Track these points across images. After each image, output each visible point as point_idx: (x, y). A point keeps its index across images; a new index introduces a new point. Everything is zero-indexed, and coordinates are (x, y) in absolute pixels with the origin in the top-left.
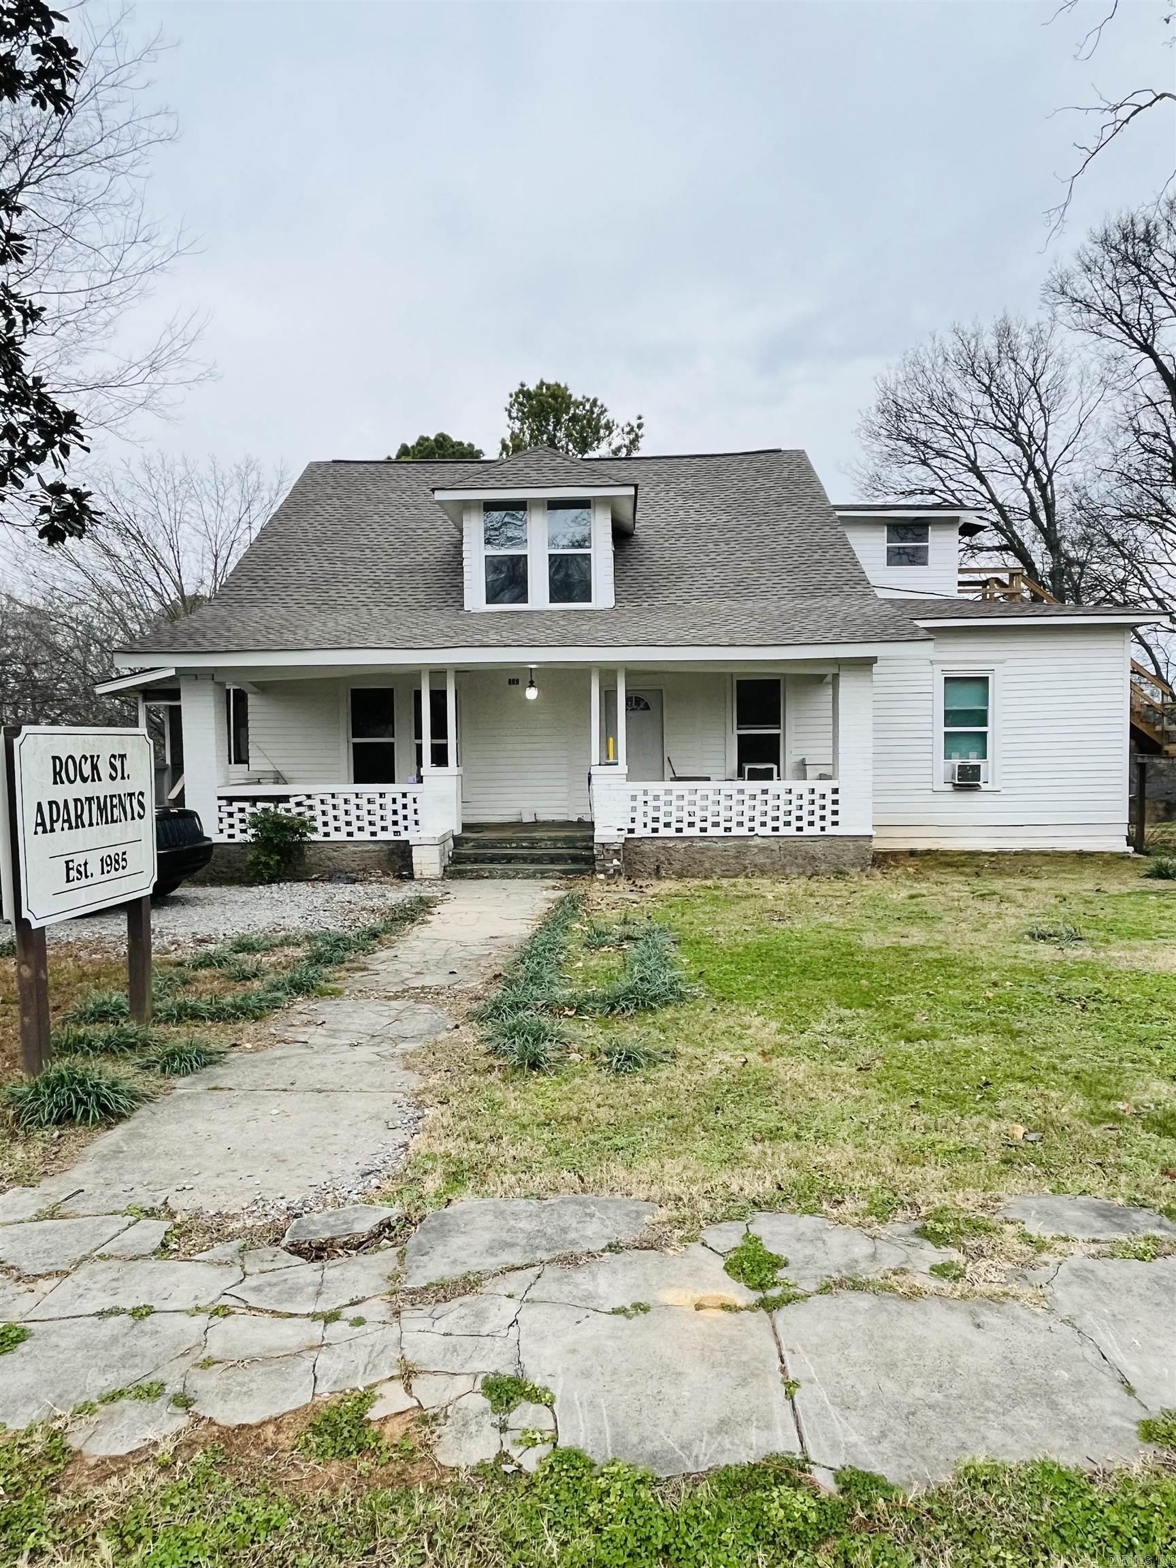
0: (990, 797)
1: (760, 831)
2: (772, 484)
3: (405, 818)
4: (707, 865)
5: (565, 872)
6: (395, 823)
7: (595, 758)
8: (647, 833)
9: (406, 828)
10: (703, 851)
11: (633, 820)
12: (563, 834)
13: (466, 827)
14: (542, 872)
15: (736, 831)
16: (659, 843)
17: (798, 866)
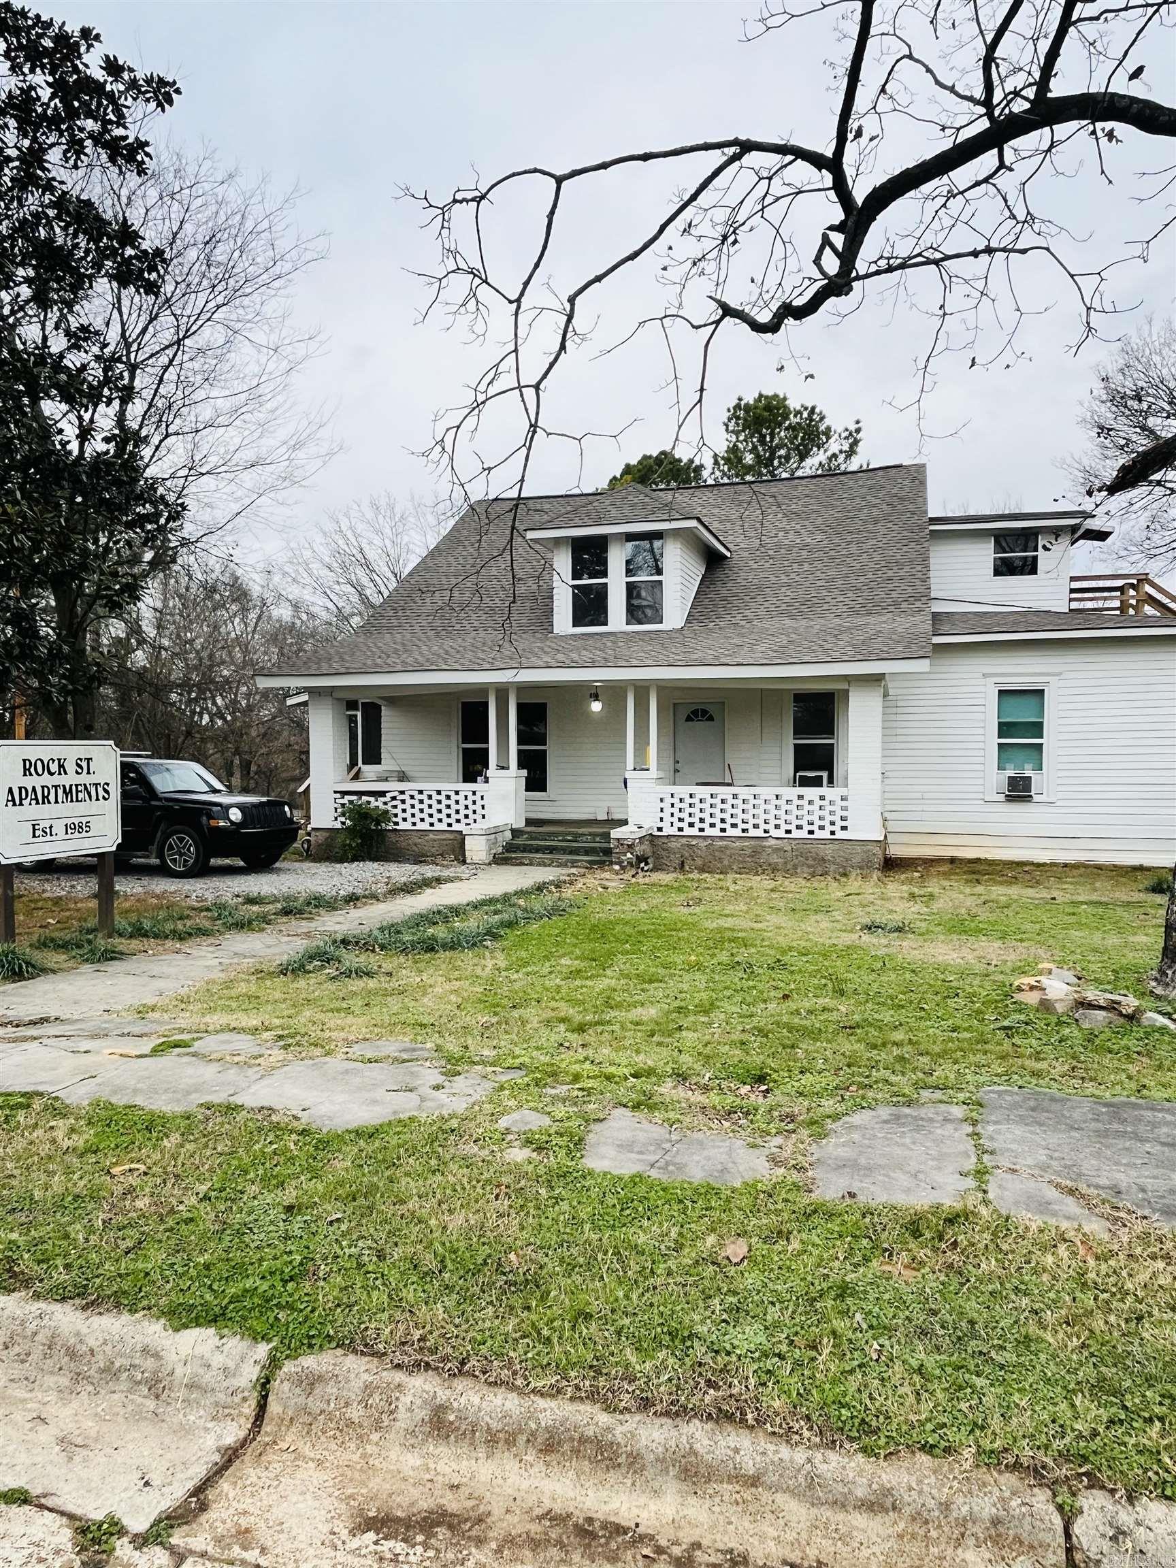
0: (1041, 808)
1: (775, 833)
2: (878, 501)
3: (474, 812)
4: (726, 862)
5: (591, 862)
6: (466, 816)
7: (630, 764)
8: (673, 831)
9: (475, 821)
10: (722, 849)
11: (661, 819)
12: (601, 830)
13: (529, 822)
14: (573, 862)
15: (753, 833)
16: (684, 841)
17: (809, 867)
